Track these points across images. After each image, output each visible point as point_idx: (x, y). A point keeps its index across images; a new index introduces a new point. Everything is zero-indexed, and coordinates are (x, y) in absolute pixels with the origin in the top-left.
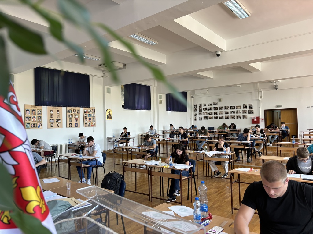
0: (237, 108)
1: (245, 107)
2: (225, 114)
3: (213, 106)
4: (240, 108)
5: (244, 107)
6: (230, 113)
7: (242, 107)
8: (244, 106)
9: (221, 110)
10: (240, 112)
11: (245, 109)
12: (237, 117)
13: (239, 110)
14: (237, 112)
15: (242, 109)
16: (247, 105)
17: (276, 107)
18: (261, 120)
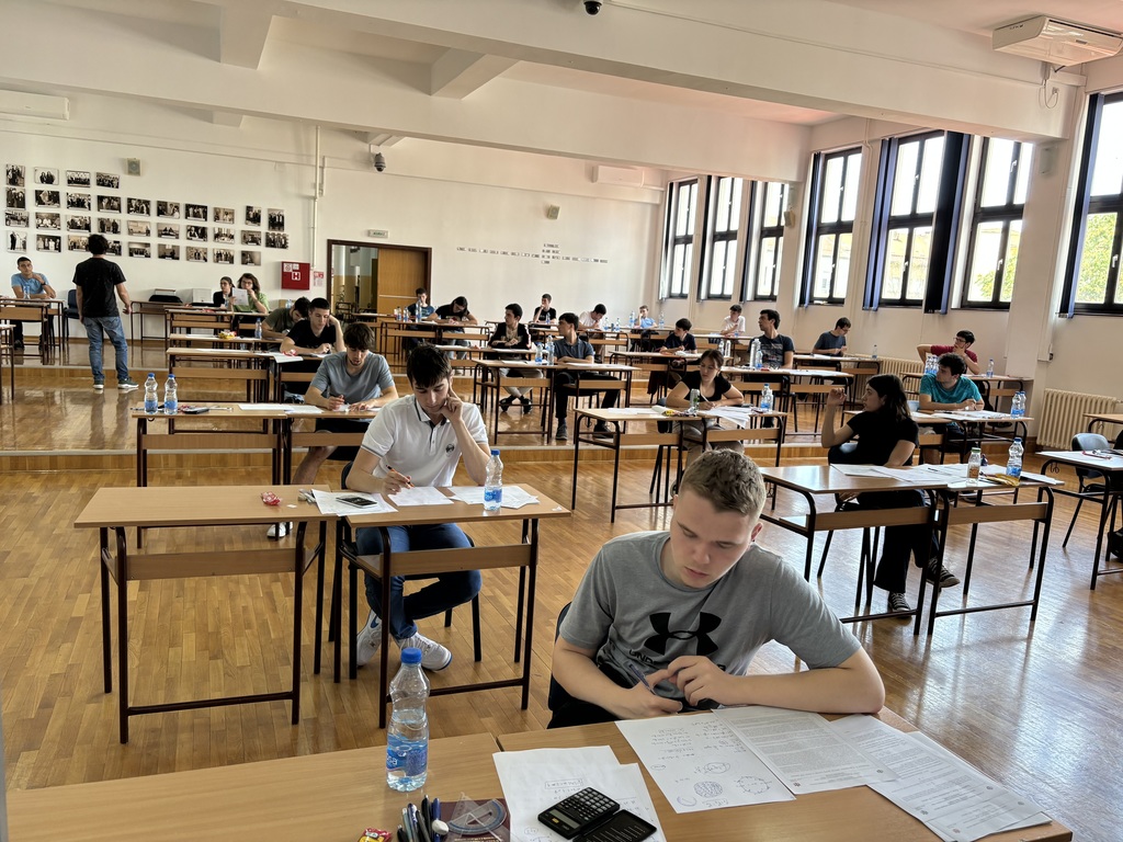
0: (217, 218)
1: (255, 218)
2: (160, 235)
3: (95, 191)
4: (232, 220)
5: (248, 218)
6: (183, 233)
7: (240, 216)
8: (248, 214)
9: (135, 217)
10: (232, 237)
11: (252, 228)
12: (219, 255)
13: (224, 226)
14: (217, 236)
15: (240, 225)
16: (260, 211)
17: (369, 233)
18: (315, 277)
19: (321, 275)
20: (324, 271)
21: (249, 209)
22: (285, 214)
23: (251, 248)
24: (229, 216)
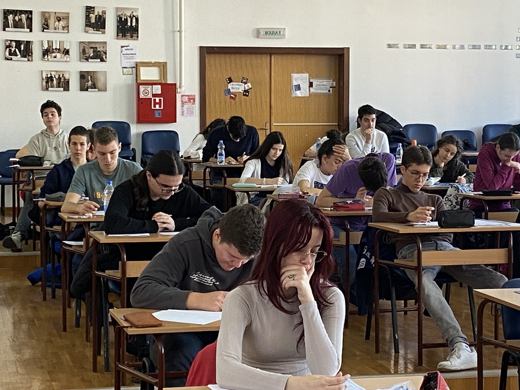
0: (45, 27)
5: (88, 24)
7: (77, 20)
11: (94, 37)
12: (49, 79)
13: (55, 38)
14: (46, 52)
15: (78, 34)
16: (104, 12)
17: (258, 34)
18: (183, 103)
19: (191, 99)
20: (196, 92)
21: (89, 10)
22: (139, 14)
23: (93, 66)
24: (62, 23)
